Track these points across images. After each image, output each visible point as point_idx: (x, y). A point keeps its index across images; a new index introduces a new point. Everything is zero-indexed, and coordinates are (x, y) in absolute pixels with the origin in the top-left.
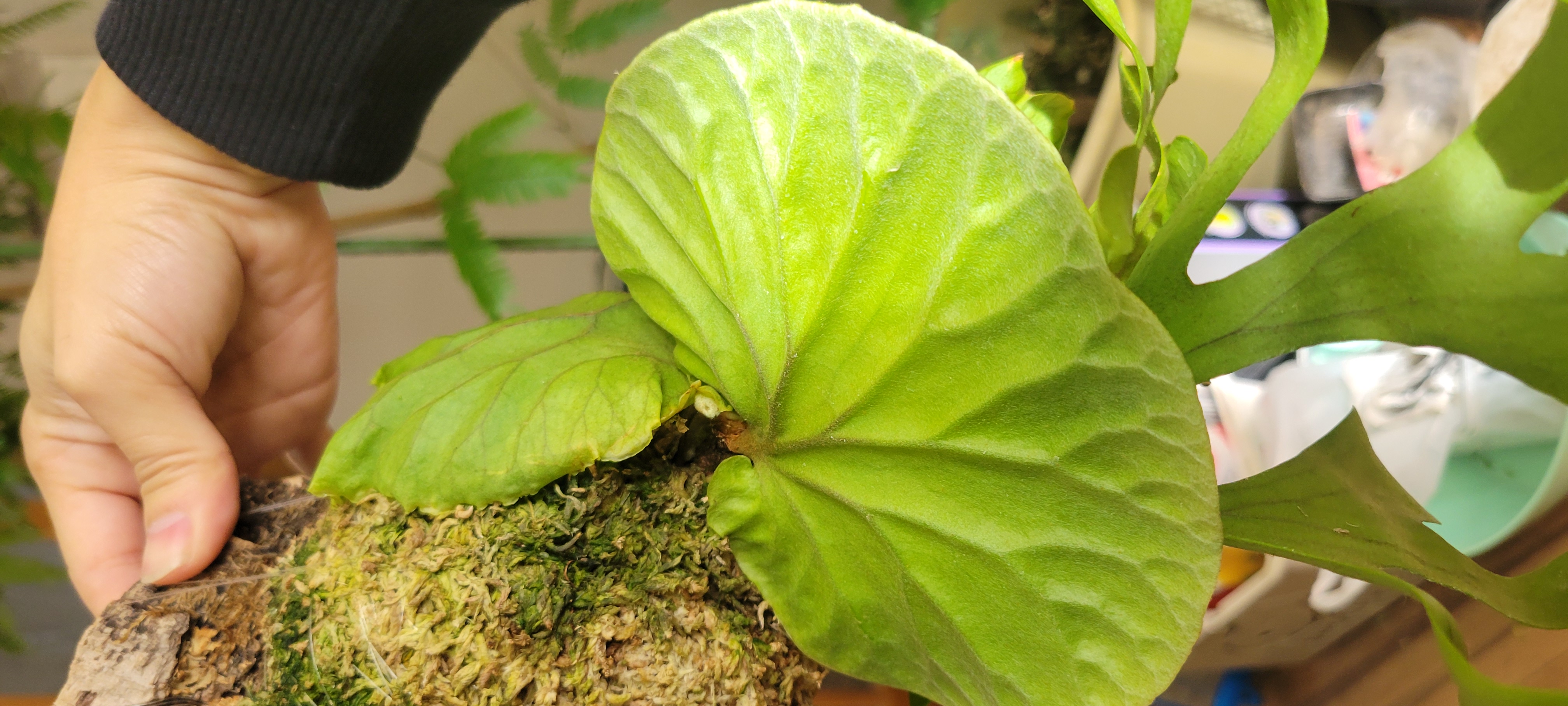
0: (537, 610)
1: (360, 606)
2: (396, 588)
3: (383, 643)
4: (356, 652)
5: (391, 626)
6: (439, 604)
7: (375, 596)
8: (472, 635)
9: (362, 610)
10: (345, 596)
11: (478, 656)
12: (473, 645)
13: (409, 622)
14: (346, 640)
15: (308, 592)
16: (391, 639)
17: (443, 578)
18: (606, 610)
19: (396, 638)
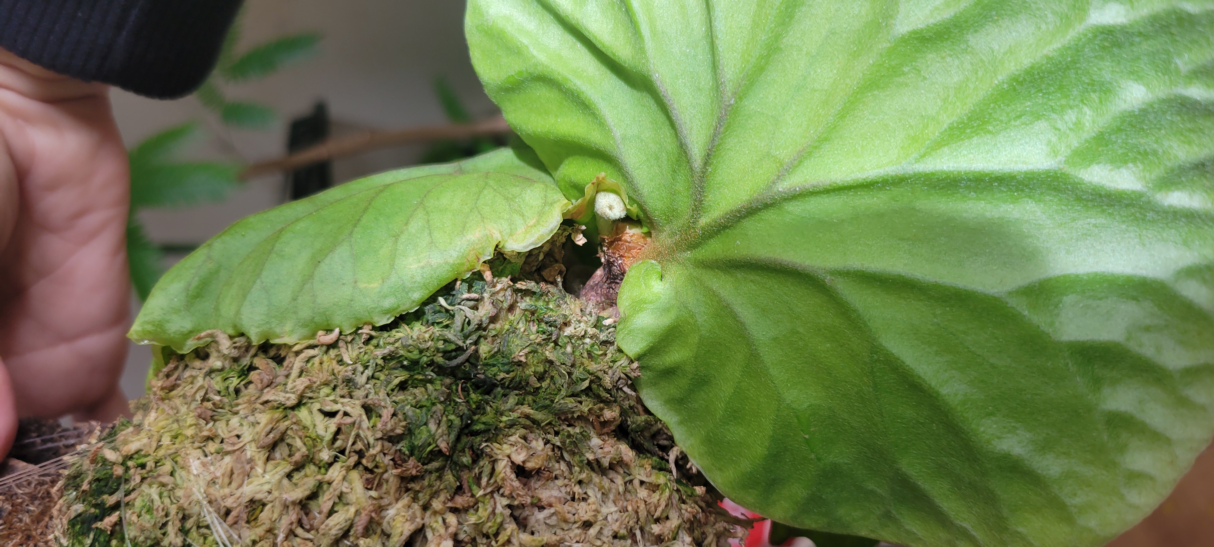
0: (429, 431)
1: (191, 460)
2: (239, 433)
3: (224, 498)
4: (185, 518)
5: (234, 476)
6: (298, 443)
7: (212, 447)
8: (344, 472)
9: (195, 465)
10: (169, 455)
11: (352, 498)
12: (346, 484)
13: (259, 470)
14: (172, 503)
15: (120, 460)
16: (235, 492)
17: (303, 414)
18: (513, 430)
19: (240, 490)
